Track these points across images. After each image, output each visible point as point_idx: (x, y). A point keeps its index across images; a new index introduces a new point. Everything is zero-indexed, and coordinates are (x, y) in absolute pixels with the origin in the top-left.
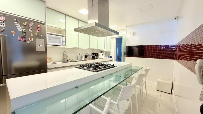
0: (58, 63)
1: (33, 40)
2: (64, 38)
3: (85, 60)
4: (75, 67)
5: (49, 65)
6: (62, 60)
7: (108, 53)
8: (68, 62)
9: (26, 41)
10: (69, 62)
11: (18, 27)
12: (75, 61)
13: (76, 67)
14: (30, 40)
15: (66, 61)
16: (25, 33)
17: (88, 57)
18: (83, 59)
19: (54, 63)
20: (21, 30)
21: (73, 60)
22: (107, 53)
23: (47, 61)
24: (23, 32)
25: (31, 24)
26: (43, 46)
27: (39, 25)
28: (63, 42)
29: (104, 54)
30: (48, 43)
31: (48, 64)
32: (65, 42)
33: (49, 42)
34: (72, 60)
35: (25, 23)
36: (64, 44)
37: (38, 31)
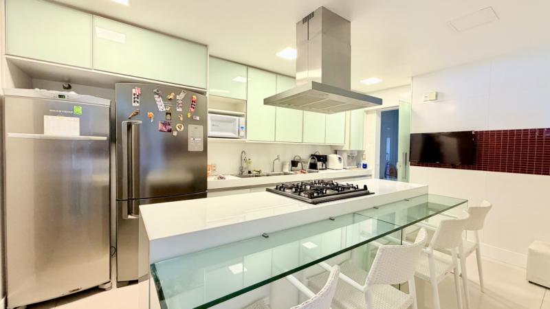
0: (229, 178)
1: (183, 128)
2: (242, 119)
3: (292, 172)
4: (265, 189)
5: (212, 181)
6: (237, 172)
7: (355, 155)
8: (250, 176)
9: (170, 131)
10: (253, 176)
11: (160, 104)
12: (268, 175)
13: (268, 190)
14: (178, 129)
15: (246, 173)
16: (170, 114)
17: (299, 165)
18: (287, 170)
19: (221, 178)
20: (164, 110)
21: (263, 172)
22: (351, 154)
23: (206, 174)
24: (167, 114)
25: (181, 97)
26: (200, 140)
27: (194, 97)
28: (240, 129)
29: (345, 157)
30: (210, 133)
31: (209, 179)
32: (244, 130)
33: (212, 131)
34: (259, 172)
35: (170, 94)
36: (242, 133)
37: (193, 110)
